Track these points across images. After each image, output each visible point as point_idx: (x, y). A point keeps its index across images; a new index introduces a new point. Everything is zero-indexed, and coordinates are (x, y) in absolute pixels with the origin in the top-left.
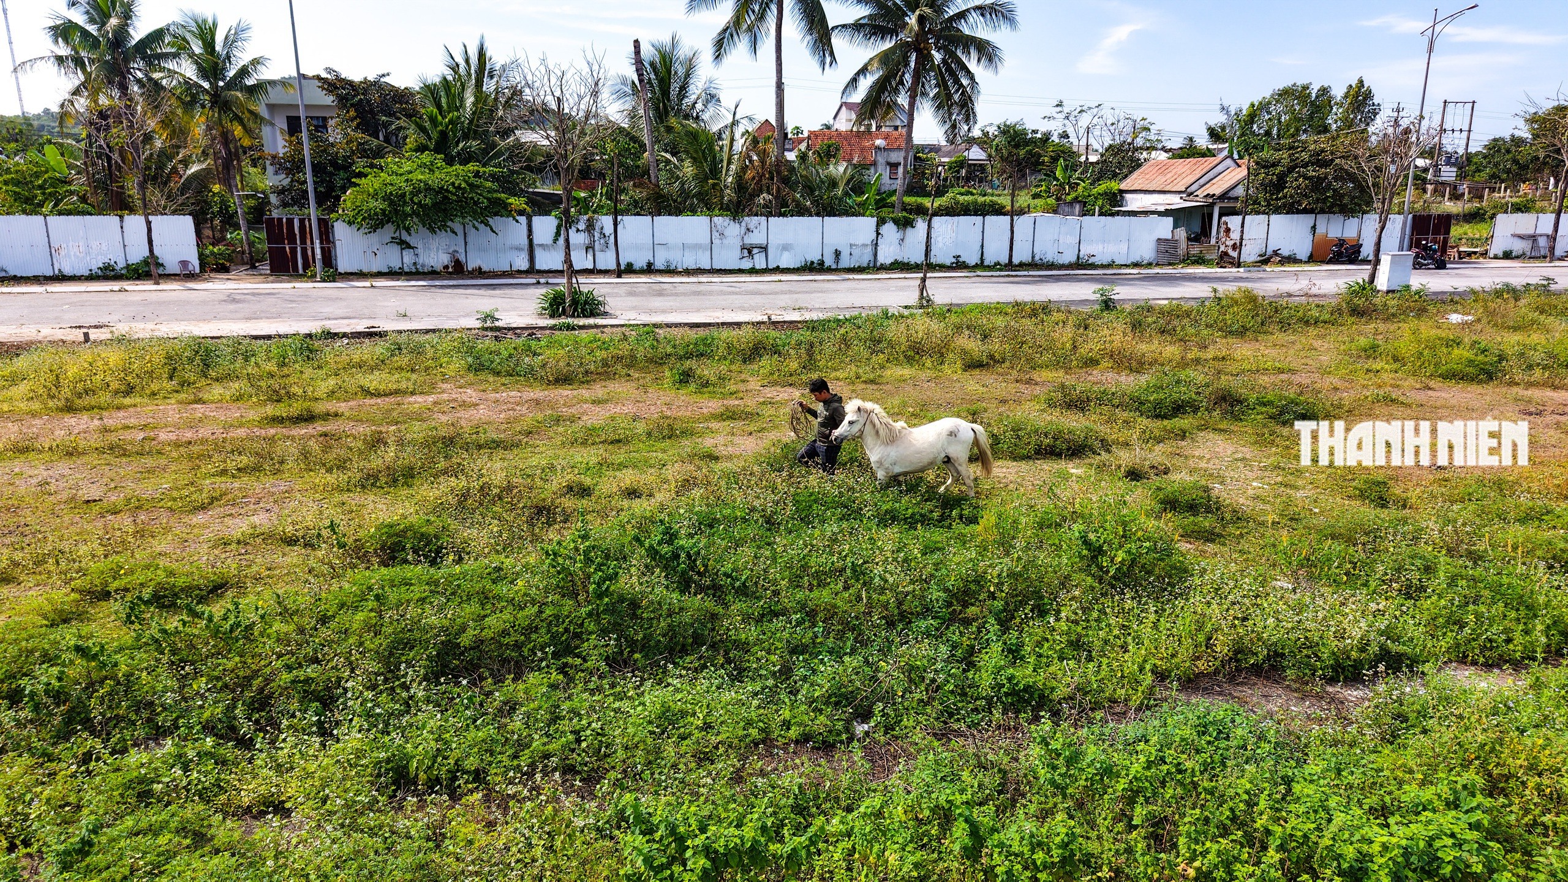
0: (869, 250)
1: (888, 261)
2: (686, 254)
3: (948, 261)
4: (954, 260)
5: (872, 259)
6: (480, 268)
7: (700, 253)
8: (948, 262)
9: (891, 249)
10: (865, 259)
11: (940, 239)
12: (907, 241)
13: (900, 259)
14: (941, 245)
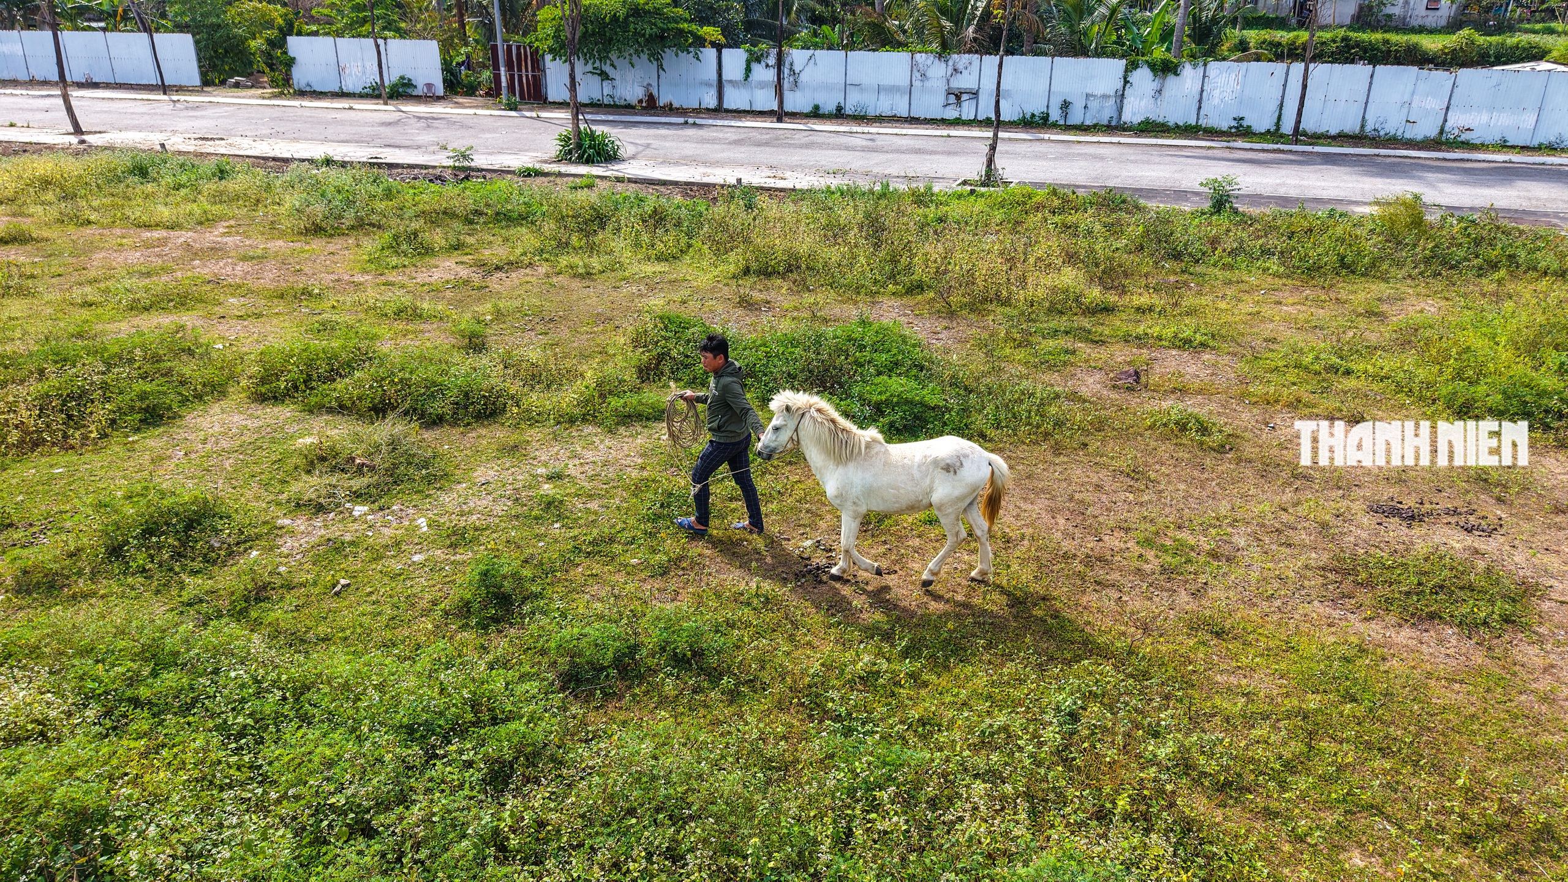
0: (1110, 105)
1: (1137, 119)
2: (882, 97)
3: (1225, 123)
4: (1234, 123)
5: (1115, 116)
6: (671, 104)
7: (897, 97)
8: (1224, 125)
9: (1143, 104)
10: (1105, 113)
11: (1216, 93)
12: (1166, 93)
13: (1153, 117)
14: (1216, 101)
